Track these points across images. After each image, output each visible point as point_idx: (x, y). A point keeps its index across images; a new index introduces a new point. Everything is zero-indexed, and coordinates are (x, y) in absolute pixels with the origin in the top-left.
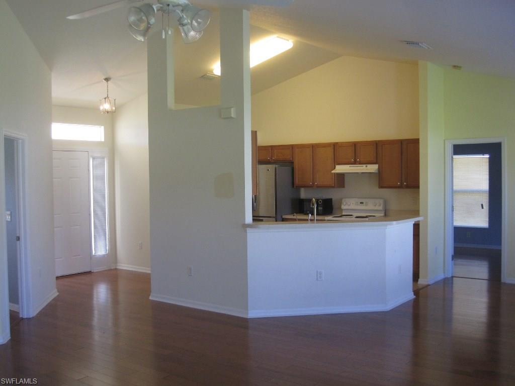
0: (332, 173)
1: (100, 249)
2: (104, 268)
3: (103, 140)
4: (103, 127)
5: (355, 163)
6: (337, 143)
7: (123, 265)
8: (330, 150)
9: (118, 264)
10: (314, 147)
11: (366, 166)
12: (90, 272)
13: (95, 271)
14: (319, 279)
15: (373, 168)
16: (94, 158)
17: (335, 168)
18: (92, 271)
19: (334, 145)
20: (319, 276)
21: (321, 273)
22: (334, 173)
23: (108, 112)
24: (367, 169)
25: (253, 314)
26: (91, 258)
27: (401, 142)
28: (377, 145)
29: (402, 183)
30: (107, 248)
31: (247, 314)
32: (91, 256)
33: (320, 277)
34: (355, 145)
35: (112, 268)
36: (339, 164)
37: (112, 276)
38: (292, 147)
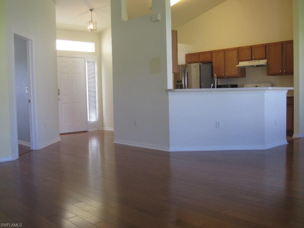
0: (237, 67)
1: (93, 117)
2: (96, 129)
3: (94, 51)
4: (94, 43)
5: (251, 59)
6: (240, 47)
7: (107, 128)
8: (236, 52)
9: (104, 127)
10: (225, 51)
11: (259, 61)
12: (86, 132)
13: (90, 131)
14: (217, 126)
15: (263, 62)
16: (88, 62)
17: (238, 64)
18: (88, 131)
19: (238, 49)
20: (217, 125)
21: (219, 123)
22: (238, 67)
23: (92, 30)
24: (259, 63)
25: (173, 149)
26: (87, 123)
27: (282, 43)
28: (266, 47)
29: (282, 70)
30: (97, 117)
31: (169, 149)
32: (87, 122)
33: (219, 125)
34: (251, 48)
35: (101, 130)
36: (241, 61)
37: (100, 134)
38: (211, 52)
